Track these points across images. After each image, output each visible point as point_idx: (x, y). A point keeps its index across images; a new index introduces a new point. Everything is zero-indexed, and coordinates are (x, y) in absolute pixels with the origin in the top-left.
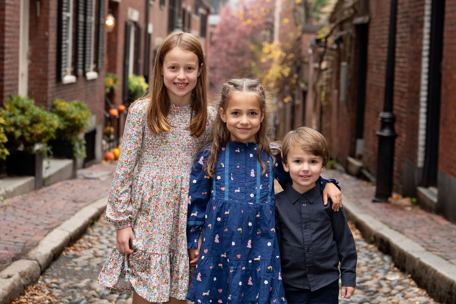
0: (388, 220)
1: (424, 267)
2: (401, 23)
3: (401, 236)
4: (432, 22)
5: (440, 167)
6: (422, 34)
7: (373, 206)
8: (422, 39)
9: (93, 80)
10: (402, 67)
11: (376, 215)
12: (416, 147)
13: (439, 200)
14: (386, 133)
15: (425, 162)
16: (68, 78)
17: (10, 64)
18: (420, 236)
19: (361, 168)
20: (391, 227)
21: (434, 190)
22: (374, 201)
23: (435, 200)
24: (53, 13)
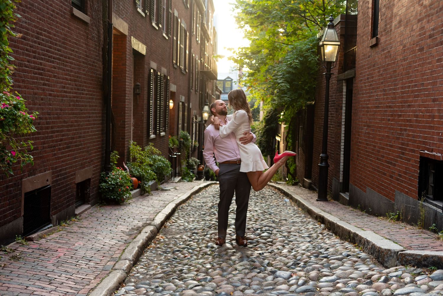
0: (324, 209)
1: (339, 227)
2: (331, 106)
3: (329, 215)
4: (346, 107)
5: (350, 183)
6: (342, 113)
7: (316, 202)
8: (341, 115)
9: (163, 136)
10: (332, 130)
11: (318, 207)
12: (339, 172)
13: (349, 198)
14: (323, 164)
15: (343, 179)
16: (152, 136)
17: (128, 130)
18: (339, 215)
19: (310, 183)
20: (324, 211)
21: (348, 194)
22: (317, 200)
23: (348, 199)
24: (146, 101)
